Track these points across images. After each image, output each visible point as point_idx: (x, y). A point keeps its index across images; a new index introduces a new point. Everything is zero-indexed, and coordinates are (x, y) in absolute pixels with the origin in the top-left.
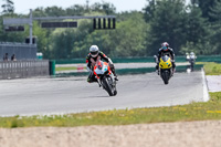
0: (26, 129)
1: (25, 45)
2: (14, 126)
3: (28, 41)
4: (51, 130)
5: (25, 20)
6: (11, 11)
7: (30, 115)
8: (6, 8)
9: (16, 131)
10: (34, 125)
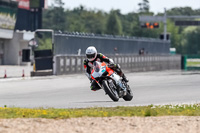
0: (158, 118)
1: (159, 40)
2: (148, 115)
3: (162, 37)
4: (182, 118)
5: (160, 18)
6: (147, 9)
7: (163, 104)
8: (142, 7)
9: (150, 120)
10: (166, 114)
